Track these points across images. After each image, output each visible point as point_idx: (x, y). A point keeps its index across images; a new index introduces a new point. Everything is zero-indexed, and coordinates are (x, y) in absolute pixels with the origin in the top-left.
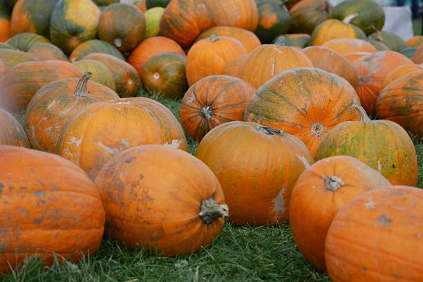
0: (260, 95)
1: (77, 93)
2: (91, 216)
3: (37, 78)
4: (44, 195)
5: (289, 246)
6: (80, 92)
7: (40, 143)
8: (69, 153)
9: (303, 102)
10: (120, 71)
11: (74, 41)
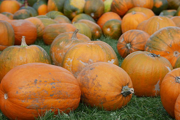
0: (151, 39)
1: (73, 38)
2: (74, 93)
3: (57, 31)
4: (54, 84)
5: (160, 106)
6: (74, 38)
7: (56, 60)
8: (67, 65)
9: (170, 42)
10: (93, 27)
11: (74, 14)
